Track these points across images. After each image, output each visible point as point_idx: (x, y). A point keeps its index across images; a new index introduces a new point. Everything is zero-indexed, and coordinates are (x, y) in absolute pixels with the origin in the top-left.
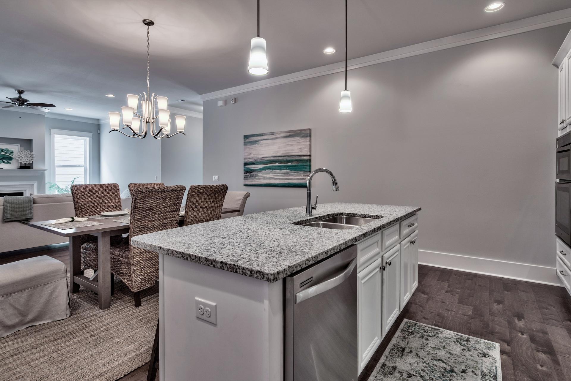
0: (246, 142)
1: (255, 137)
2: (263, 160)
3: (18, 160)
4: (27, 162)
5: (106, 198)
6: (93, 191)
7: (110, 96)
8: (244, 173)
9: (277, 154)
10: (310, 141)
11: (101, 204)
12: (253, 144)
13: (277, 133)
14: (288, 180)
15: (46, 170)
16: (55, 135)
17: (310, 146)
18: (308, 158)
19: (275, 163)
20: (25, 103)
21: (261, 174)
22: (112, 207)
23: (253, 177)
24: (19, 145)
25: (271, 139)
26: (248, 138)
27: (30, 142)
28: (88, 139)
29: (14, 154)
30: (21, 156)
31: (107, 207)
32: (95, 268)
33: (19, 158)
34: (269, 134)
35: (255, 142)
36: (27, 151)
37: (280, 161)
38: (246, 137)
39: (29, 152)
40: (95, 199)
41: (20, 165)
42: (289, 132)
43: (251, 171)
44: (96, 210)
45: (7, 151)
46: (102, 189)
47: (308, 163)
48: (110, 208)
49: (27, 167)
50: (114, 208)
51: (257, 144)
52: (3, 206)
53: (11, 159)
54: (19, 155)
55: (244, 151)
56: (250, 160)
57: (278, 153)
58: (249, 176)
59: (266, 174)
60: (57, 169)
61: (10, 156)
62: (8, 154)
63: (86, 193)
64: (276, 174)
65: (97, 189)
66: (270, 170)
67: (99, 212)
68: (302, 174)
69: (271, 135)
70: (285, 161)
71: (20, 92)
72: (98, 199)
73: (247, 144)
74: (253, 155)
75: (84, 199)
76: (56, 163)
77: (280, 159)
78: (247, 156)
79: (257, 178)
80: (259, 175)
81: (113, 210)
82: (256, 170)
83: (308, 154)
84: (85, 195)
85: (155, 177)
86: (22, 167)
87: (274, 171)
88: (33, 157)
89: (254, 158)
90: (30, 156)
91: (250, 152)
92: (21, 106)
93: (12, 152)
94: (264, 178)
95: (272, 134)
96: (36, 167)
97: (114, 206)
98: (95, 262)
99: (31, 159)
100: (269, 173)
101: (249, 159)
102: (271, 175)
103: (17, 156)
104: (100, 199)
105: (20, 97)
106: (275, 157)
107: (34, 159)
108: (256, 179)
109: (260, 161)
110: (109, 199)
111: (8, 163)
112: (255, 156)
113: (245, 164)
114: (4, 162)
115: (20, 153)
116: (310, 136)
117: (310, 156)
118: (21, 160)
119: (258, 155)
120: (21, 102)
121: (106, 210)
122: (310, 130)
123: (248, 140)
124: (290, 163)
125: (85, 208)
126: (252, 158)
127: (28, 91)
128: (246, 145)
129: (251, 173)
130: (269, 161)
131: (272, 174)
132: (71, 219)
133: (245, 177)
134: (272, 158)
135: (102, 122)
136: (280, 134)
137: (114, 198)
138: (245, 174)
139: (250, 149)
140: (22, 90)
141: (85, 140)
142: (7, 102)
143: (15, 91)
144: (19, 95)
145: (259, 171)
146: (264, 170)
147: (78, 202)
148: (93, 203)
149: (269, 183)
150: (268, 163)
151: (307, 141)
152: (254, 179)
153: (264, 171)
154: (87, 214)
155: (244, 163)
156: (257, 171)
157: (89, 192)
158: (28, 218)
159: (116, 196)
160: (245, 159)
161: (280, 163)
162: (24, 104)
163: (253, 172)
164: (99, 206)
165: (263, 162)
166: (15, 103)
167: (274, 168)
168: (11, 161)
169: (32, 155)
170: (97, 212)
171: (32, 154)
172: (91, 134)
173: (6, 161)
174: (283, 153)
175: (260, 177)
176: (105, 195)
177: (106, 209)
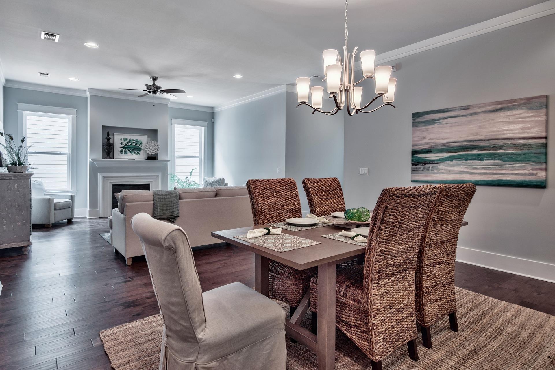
0: (416, 122)
1: (432, 115)
2: (448, 146)
3: (146, 151)
4: (153, 152)
5: (285, 199)
6: (270, 189)
7: (238, 76)
8: (413, 165)
9: (476, 137)
10: (547, 115)
11: (280, 207)
12: (429, 125)
13: (476, 107)
14: (498, 176)
15: (169, 161)
16: (176, 125)
17: (547, 121)
18: (544, 141)
19: (470, 151)
20: (159, 91)
21: (444, 167)
22: (291, 212)
23: (429, 170)
24: (147, 136)
25: (463, 116)
26: (419, 117)
27: (155, 132)
28: (203, 128)
29: (143, 144)
30: (149, 147)
31: (286, 210)
32: (294, 303)
33: (147, 149)
34: (459, 108)
35: (434, 121)
36: (153, 142)
37: (481, 147)
38: (415, 115)
39: (155, 143)
40: (273, 200)
41: (147, 156)
42: (501, 104)
43: (425, 162)
44: (275, 214)
45: (137, 141)
46: (279, 187)
47: (543, 150)
48: (289, 212)
49: (153, 157)
50: (294, 213)
51: (436, 124)
52: (153, 201)
53: (139, 149)
54: (147, 146)
55: (412, 134)
56: (422, 147)
57: (476, 135)
58: (422, 169)
59: (453, 166)
60: (177, 160)
61: (140, 146)
62: (138, 145)
63: (264, 191)
64: (472, 167)
65: (274, 186)
66: (463, 160)
67: (279, 218)
68: (527, 167)
69: (463, 109)
70: (492, 147)
71: (155, 79)
72: (276, 199)
73: (419, 125)
74: (429, 139)
75: (263, 200)
76: (176, 154)
77: (482, 144)
78: (418, 141)
79: (435, 171)
80: (439, 167)
81: (292, 215)
82: (434, 160)
83: (544, 134)
84: (263, 194)
85: (278, 168)
86: (149, 158)
87: (469, 161)
88: (158, 148)
89: (430, 143)
90: (156, 146)
91: (424, 135)
92: (155, 93)
93: (141, 143)
94: (449, 172)
95: (466, 108)
96: (161, 158)
97: (293, 210)
98: (294, 294)
99: (156, 149)
100: (459, 165)
101: (421, 145)
102: (463, 168)
103: (145, 147)
104: (278, 199)
105: (154, 84)
106: (471, 141)
107: (159, 149)
108: (434, 173)
109: (441, 148)
110: (288, 200)
111: (138, 154)
112: (433, 141)
113: (414, 153)
114: (135, 153)
115: (148, 144)
116: (547, 107)
117: (546, 138)
118: (148, 151)
119: (438, 139)
120: (155, 89)
121: (285, 215)
122: (547, 97)
123: (419, 120)
124: (502, 149)
125: (265, 212)
126: (427, 144)
127: (161, 77)
128: (416, 126)
129: (425, 164)
130: (459, 148)
131: (465, 167)
132: (267, 231)
133: (413, 171)
134: (465, 143)
135: (216, 110)
136: (481, 107)
137: (292, 199)
138: (415, 166)
139: (423, 131)
140: (156, 77)
141: (200, 129)
142: (143, 90)
143: (150, 78)
144: (153, 82)
145: (441, 162)
146: (448, 160)
147: (258, 204)
148: (272, 206)
149: (458, 179)
150: (456, 151)
151: (542, 115)
152: (430, 173)
153: (449, 162)
154: (267, 220)
155: (412, 152)
156: (436, 162)
157: (266, 190)
158: (175, 215)
159: (295, 196)
160: (413, 146)
161: (480, 151)
162: (157, 91)
163: (428, 163)
164: (278, 209)
165: (447, 148)
166: (150, 91)
167: (469, 157)
168: (140, 152)
169: (157, 146)
170: (276, 218)
171: (157, 144)
172: (205, 123)
173: (136, 152)
174: (486, 136)
175: (442, 171)
176: (284, 194)
177: (285, 213)
